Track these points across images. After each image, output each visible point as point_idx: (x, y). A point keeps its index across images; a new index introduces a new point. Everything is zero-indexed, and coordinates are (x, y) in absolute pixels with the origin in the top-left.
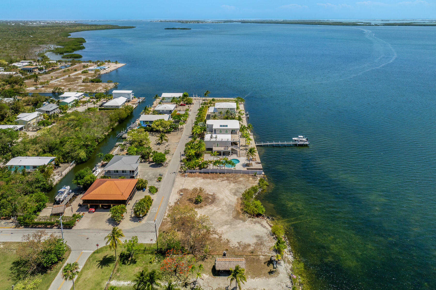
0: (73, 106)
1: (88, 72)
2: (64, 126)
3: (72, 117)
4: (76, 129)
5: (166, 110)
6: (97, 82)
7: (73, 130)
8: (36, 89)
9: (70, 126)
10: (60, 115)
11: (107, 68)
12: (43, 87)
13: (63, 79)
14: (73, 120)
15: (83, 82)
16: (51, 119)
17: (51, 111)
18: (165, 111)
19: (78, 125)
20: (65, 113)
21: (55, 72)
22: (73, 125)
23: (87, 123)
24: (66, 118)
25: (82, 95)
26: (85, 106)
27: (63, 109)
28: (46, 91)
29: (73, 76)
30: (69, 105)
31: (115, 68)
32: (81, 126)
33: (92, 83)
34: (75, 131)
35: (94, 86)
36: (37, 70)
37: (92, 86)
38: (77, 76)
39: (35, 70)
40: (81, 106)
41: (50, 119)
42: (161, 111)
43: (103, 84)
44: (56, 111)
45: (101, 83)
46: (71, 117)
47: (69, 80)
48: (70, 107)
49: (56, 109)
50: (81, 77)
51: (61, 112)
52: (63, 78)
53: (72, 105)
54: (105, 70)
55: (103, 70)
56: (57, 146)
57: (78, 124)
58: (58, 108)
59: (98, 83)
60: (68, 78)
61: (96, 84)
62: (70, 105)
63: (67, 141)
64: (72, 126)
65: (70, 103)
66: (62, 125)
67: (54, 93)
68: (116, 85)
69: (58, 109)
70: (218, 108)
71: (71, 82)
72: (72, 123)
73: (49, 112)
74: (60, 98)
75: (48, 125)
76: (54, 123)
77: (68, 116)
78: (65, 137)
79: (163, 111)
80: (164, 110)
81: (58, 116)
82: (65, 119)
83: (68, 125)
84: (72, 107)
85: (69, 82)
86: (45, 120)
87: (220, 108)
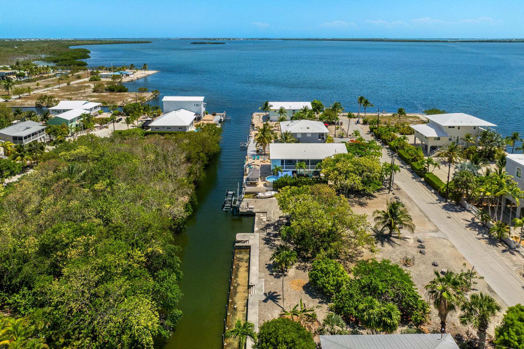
0: (78, 129)
1: (100, 80)
2: (58, 179)
3: (82, 150)
4: (97, 187)
5: (312, 134)
6: (120, 91)
7: (86, 190)
8: (6, 101)
9: (77, 177)
10: (49, 148)
11: (131, 74)
12: (20, 98)
13: (59, 88)
14: (84, 158)
15: (94, 92)
16: (22, 156)
17: (25, 138)
18: (310, 135)
19: (102, 173)
20: (61, 141)
21: (44, 80)
22: (85, 175)
23: (126, 166)
24: (62, 153)
25: (96, 108)
26: (105, 129)
27: (54, 132)
28: (24, 105)
29: (76, 84)
30: (70, 125)
31: (144, 75)
32: (109, 177)
33: (111, 93)
34: (96, 194)
35: (116, 97)
36: (15, 77)
37: (112, 96)
38: (82, 84)
39: (11, 77)
40: (96, 129)
41: (19, 157)
42: (299, 136)
43: (132, 94)
44: (41, 139)
45: (126, 93)
46: (78, 150)
47: (68, 88)
48: (73, 130)
49: (39, 132)
50: (89, 86)
51: (51, 140)
52: (58, 86)
53: (77, 125)
54: (128, 78)
55: (125, 77)
56: (27, 269)
57: (100, 171)
58: (43, 130)
59: (122, 93)
60: (66, 87)
61: (118, 94)
62: (74, 124)
63: (67, 245)
64: (83, 178)
65: (72, 121)
66: (51, 173)
67: (39, 107)
68: (156, 96)
69: (44, 134)
70: (450, 127)
71: (72, 91)
72: (83, 168)
73: (20, 138)
74: (51, 112)
75: (13, 174)
76: (31, 167)
77: (69, 147)
78: (60, 228)
79: (304, 135)
80: (306, 134)
81: (42, 148)
82: (60, 154)
83: (71, 172)
84: (77, 131)
85: (68, 91)
86: (7, 158)
87: (453, 127)
